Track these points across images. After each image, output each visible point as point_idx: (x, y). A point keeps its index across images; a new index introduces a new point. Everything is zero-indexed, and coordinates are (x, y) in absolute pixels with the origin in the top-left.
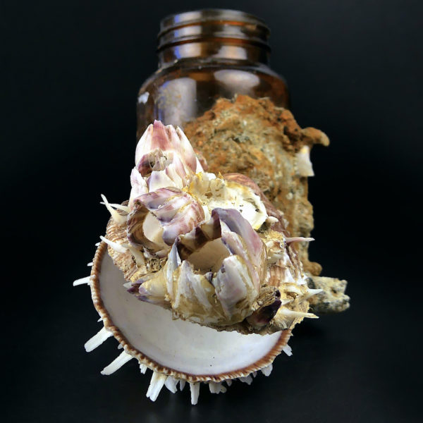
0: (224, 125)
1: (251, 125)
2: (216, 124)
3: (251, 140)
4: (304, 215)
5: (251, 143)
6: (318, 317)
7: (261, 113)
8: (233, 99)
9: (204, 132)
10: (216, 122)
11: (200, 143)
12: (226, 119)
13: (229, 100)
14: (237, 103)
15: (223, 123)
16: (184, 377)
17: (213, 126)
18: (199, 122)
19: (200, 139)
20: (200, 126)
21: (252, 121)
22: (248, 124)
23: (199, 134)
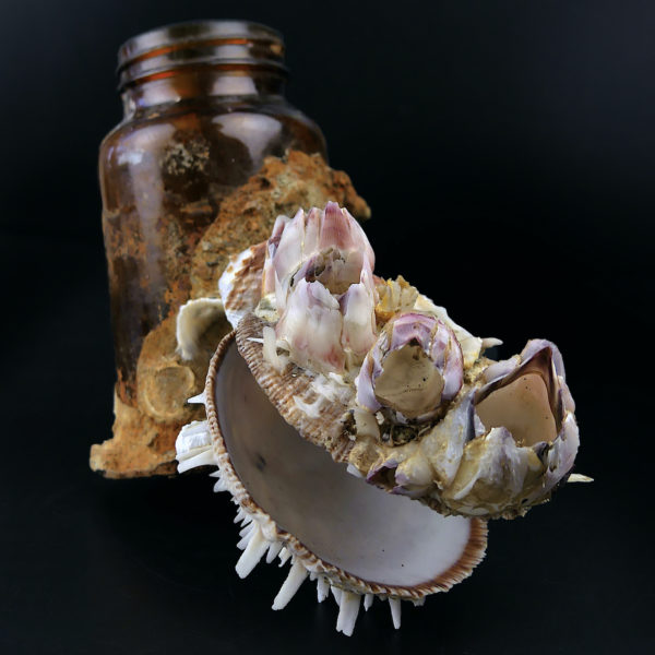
0: (289, 197)
2: (277, 196)
6: (591, 480)
8: (284, 158)
9: (259, 208)
10: (276, 193)
11: (254, 226)
12: (289, 187)
13: (280, 159)
14: (291, 162)
15: (286, 195)
16: (383, 591)
17: (273, 199)
18: (245, 193)
19: (252, 220)
20: (247, 199)
23: (251, 212)
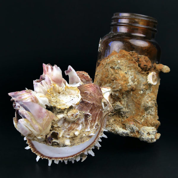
0: (109, 62)
1: (122, 62)
3: (121, 68)
4: (148, 101)
5: (121, 70)
7: (129, 58)
10: (107, 60)
12: (111, 59)
17: (106, 62)
21: (123, 61)
22: (120, 62)
23: (103, 64)
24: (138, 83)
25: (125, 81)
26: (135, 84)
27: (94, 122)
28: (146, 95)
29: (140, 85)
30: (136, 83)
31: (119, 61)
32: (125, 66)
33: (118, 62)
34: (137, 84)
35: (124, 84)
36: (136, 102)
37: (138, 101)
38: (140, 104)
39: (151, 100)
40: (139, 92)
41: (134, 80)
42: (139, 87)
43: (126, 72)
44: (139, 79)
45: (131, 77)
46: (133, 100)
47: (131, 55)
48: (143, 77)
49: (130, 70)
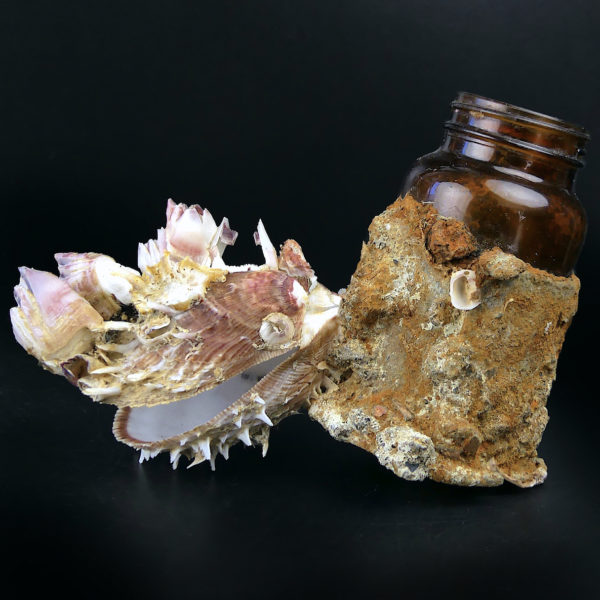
1: (395, 230)
3: (390, 247)
5: (388, 251)
7: (412, 219)
21: (397, 227)
22: (391, 229)
24: (424, 296)
25: (380, 282)
26: (413, 297)
27: (203, 364)
28: (444, 338)
29: (429, 305)
30: (417, 296)
31: (388, 226)
32: (400, 242)
33: (384, 227)
34: (419, 298)
35: (373, 290)
36: (410, 353)
37: (415, 349)
38: (419, 361)
39: (448, 355)
40: (422, 325)
41: (414, 285)
42: (424, 309)
43: (398, 259)
44: (427, 287)
45: (406, 276)
46: (401, 345)
47: (419, 212)
48: (438, 281)
49: (410, 255)
